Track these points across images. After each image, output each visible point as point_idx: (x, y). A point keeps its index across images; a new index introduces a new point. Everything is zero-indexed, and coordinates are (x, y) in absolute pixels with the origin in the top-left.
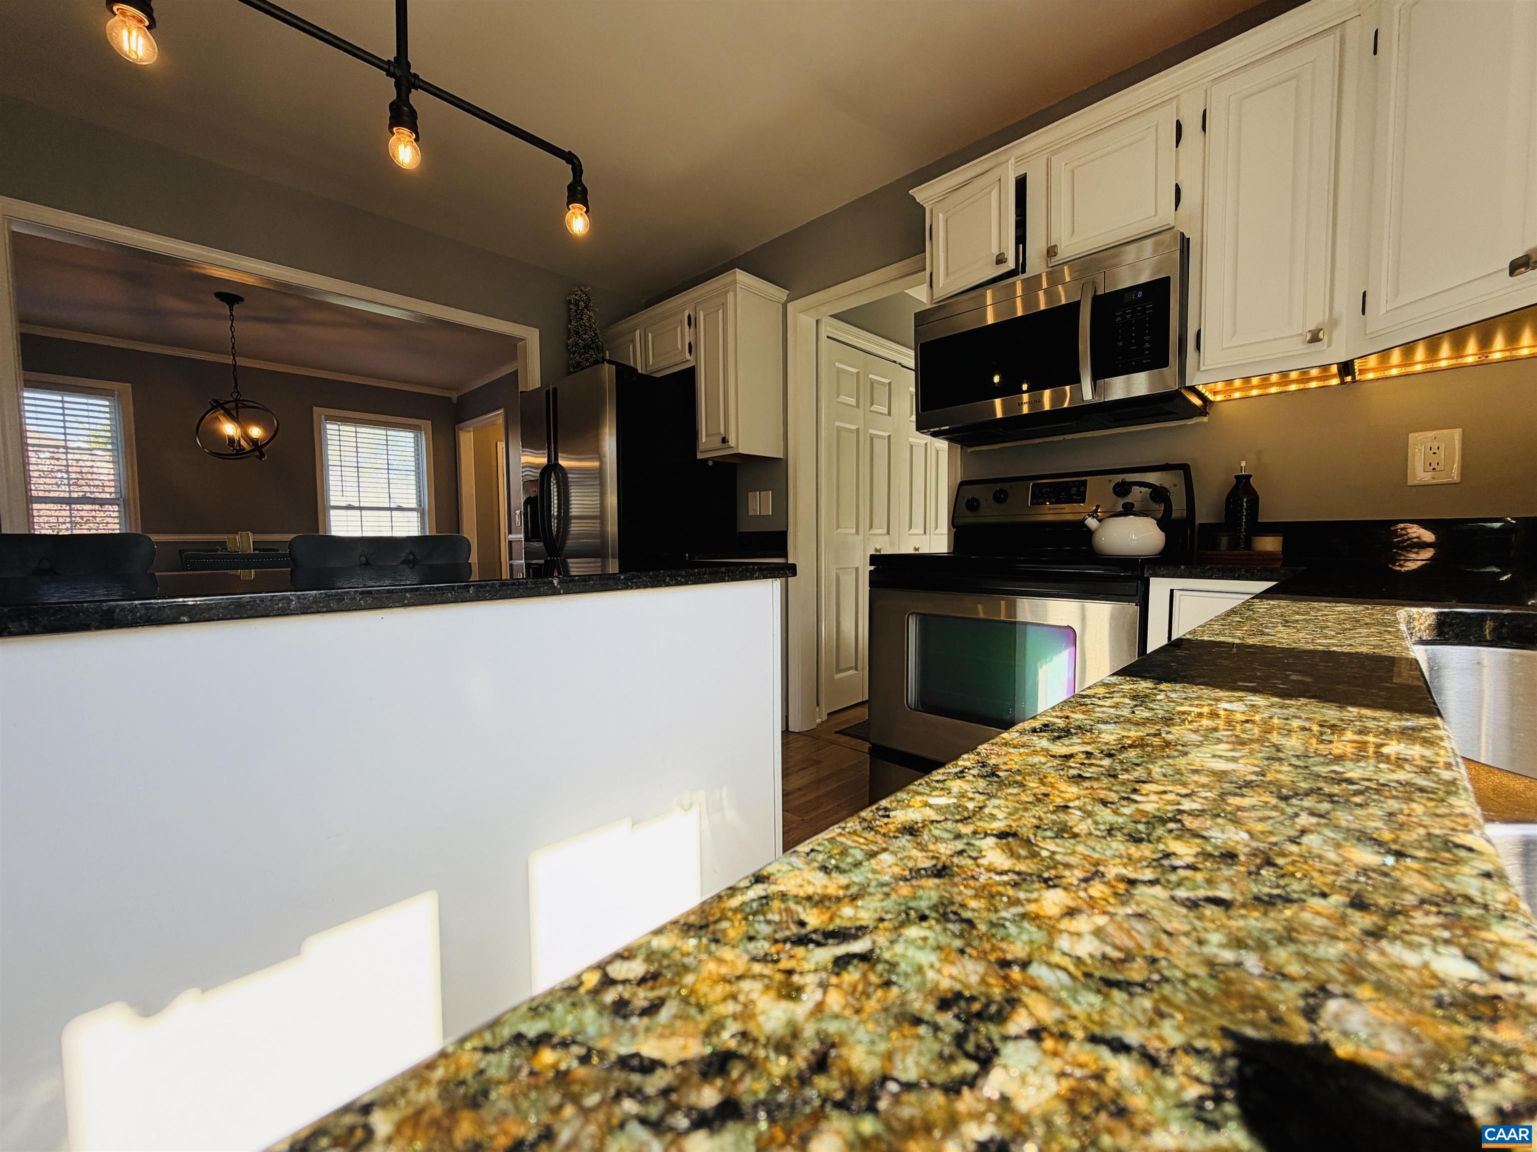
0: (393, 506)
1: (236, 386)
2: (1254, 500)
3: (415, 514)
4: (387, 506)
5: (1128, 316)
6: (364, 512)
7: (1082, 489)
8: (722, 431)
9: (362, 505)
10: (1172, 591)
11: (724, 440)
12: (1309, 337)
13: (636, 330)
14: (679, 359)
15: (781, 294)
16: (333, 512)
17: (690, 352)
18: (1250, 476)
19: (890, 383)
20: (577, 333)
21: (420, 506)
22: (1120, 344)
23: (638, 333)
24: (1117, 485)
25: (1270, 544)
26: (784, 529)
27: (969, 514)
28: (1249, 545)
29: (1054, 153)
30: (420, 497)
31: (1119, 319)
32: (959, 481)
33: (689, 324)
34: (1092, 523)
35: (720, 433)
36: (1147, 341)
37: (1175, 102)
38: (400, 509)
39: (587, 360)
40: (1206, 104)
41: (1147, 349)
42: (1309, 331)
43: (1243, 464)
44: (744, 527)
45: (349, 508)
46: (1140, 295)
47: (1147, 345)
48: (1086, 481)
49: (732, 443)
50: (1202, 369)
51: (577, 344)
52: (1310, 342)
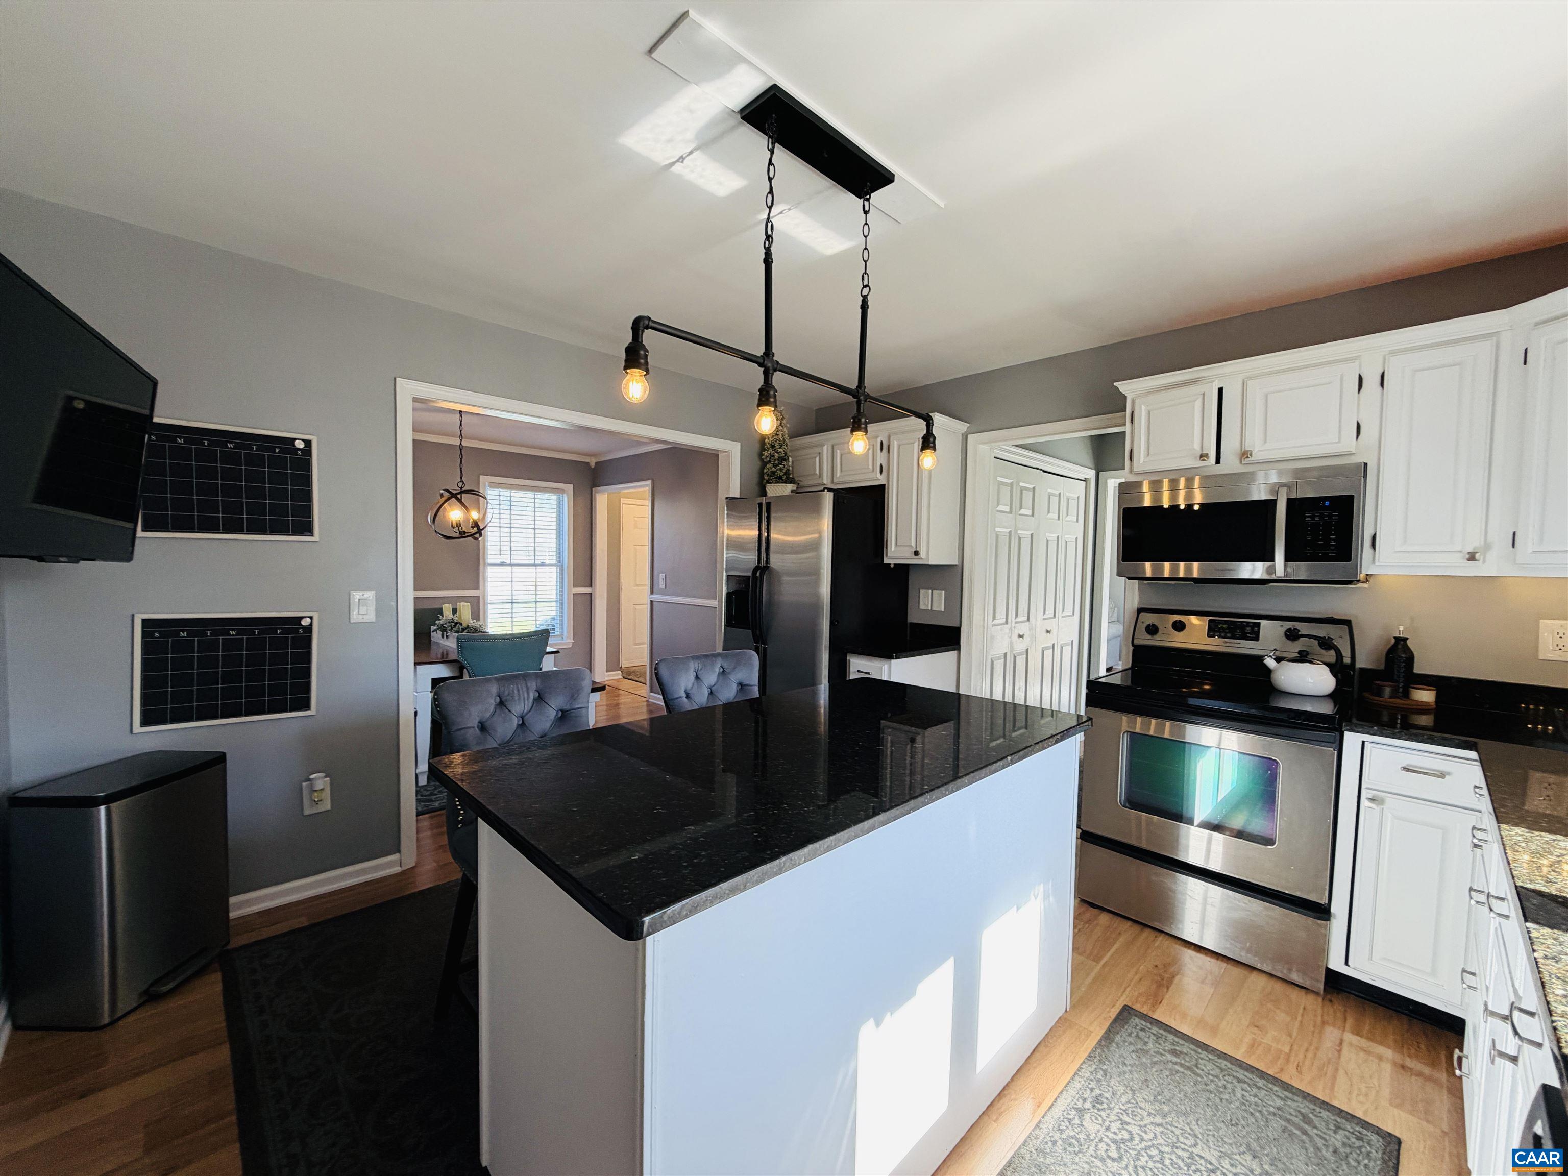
0: (537, 562)
1: (461, 478)
2: (1411, 659)
3: (554, 569)
4: (532, 562)
5: (1317, 518)
6: (515, 569)
7: (1256, 629)
8: (913, 544)
9: (513, 562)
10: (1363, 742)
11: (916, 553)
12: (1467, 556)
13: (824, 445)
14: (871, 476)
15: (963, 427)
16: (490, 570)
17: (881, 472)
18: (1407, 639)
19: (1034, 488)
20: (773, 446)
21: (559, 562)
22: (1309, 538)
23: (825, 448)
24: (1289, 630)
25: (1426, 696)
26: (957, 625)
27: (1149, 637)
28: (1406, 695)
29: (1250, 378)
30: (560, 553)
31: (1308, 519)
32: (1136, 605)
33: (882, 449)
34: (1270, 662)
35: (911, 546)
36: (1333, 540)
37: (1357, 362)
38: (543, 564)
39: (781, 470)
40: (1384, 367)
41: (1333, 545)
42: (1469, 553)
43: (1401, 628)
44: (913, 617)
45: (503, 564)
46: (1327, 503)
47: (1333, 543)
48: (1259, 624)
49: (923, 554)
50: (1377, 563)
51: (772, 456)
52: (1469, 560)
